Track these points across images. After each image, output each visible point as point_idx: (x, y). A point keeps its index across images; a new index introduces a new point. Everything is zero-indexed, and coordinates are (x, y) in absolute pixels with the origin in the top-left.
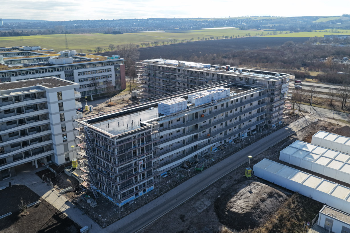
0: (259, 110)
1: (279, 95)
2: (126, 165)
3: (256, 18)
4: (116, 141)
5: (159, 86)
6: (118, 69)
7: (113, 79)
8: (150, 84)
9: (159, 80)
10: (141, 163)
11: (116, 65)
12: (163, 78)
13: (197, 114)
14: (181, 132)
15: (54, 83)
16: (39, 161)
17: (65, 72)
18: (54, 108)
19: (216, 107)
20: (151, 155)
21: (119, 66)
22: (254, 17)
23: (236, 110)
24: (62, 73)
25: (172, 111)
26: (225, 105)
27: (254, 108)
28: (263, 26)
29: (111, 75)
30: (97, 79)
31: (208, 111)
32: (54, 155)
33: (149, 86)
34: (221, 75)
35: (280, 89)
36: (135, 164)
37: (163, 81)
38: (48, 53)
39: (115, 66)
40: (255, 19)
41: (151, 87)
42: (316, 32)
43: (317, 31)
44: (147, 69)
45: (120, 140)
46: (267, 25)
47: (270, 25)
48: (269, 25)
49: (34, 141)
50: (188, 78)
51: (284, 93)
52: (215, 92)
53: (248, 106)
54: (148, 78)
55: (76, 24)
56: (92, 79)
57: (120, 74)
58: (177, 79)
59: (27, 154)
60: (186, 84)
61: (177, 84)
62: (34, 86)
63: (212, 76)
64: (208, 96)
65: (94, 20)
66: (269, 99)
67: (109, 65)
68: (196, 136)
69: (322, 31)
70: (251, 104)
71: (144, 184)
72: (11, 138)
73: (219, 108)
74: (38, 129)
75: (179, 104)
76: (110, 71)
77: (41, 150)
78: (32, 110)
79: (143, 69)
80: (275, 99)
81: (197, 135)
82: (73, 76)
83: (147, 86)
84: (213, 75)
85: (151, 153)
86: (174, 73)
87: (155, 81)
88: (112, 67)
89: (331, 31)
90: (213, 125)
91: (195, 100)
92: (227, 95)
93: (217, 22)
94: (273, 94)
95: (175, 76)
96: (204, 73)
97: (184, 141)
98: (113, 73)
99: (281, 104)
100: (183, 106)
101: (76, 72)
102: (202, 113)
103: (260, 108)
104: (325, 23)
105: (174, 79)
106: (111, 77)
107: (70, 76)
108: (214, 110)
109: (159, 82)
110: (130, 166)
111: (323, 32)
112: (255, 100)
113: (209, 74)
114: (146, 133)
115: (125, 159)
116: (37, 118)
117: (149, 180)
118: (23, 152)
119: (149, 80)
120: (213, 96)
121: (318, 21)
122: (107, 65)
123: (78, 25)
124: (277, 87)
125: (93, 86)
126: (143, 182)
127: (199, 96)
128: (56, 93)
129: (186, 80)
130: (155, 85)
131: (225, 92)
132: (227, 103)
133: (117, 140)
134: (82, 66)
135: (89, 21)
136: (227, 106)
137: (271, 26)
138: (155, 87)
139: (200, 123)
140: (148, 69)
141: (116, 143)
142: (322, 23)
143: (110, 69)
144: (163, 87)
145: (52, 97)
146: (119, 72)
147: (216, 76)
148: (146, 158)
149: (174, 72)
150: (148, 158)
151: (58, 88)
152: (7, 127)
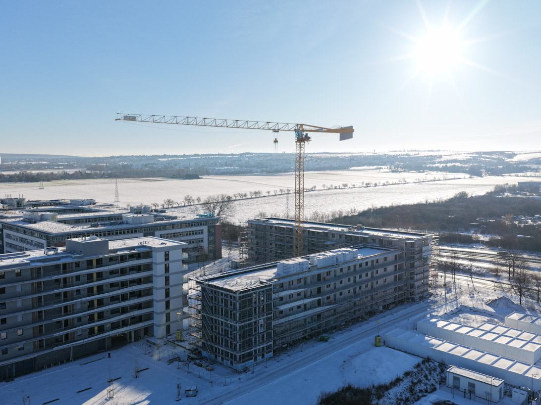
0: (396, 277)
1: (420, 259)
2: (246, 323)
3: (417, 153)
4: (237, 295)
5: (271, 251)
6: (212, 230)
7: (205, 244)
8: (258, 249)
9: (271, 244)
10: (261, 322)
11: (209, 225)
12: (276, 241)
13: (319, 275)
14: (302, 294)
16: (136, 333)
18: (159, 270)
19: (341, 270)
20: (271, 315)
21: (214, 227)
22: (414, 151)
23: (367, 275)
25: (292, 271)
26: (352, 269)
27: (390, 274)
28: (428, 166)
29: (203, 238)
31: (332, 274)
32: (153, 326)
33: (256, 253)
34: (350, 236)
35: (420, 252)
36: (255, 322)
37: (276, 245)
39: (208, 227)
40: (415, 155)
41: (260, 254)
42: (510, 176)
43: (511, 174)
44: (254, 230)
45: (242, 295)
46: (434, 165)
47: (439, 164)
48: (437, 165)
50: (308, 240)
51: (427, 257)
52: (340, 253)
53: (381, 271)
54: (255, 241)
55: (122, 161)
57: (215, 238)
58: (295, 242)
59: (124, 323)
60: (307, 249)
61: (295, 248)
63: (338, 237)
64: (331, 257)
65: (151, 155)
66: (408, 264)
67: (201, 224)
68: (319, 301)
69: (519, 175)
70: (385, 270)
71: (263, 348)
72: (112, 302)
73: (345, 271)
74: (139, 294)
75: (300, 264)
76: (202, 233)
77: (140, 319)
78: (135, 271)
79: (249, 229)
80: (416, 263)
81: (320, 299)
83: (254, 253)
84: (340, 236)
85: (271, 313)
86: (291, 235)
87: (265, 245)
88: (205, 228)
89: (533, 175)
90: (338, 290)
91: (317, 261)
92: (354, 256)
93: (353, 159)
94: (413, 258)
95: (291, 238)
96: (329, 235)
97: (305, 305)
98: (205, 236)
99: (424, 272)
100: (304, 266)
102: (326, 275)
103: (397, 274)
104: (525, 162)
105: (291, 242)
106: (202, 241)
108: (338, 273)
109: (271, 246)
110: (250, 324)
111: (521, 176)
112: (390, 264)
113: (335, 236)
114: (266, 290)
115: (246, 316)
116: (139, 281)
117: (269, 344)
118: (121, 320)
119: (257, 244)
120: (339, 258)
121: (516, 159)
122: (198, 225)
123: (127, 164)
124: (416, 249)
126: (263, 346)
127: (322, 257)
129: (307, 243)
130: (265, 251)
131: (352, 253)
132: (355, 266)
133: (240, 295)
135: (144, 156)
136: (355, 269)
137: (441, 166)
138: (265, 254)
139: (323, 286)
140: (256, 230)
141: (238, 298)
142: (521, 162)
143: (202, 230)
144: (276, 252)
145: (159, 257)
146: (214, 235)
147: (343, 238)
148: (266, 318)
149: (290, 233)
150: (268, 319)
152: (110, 289)
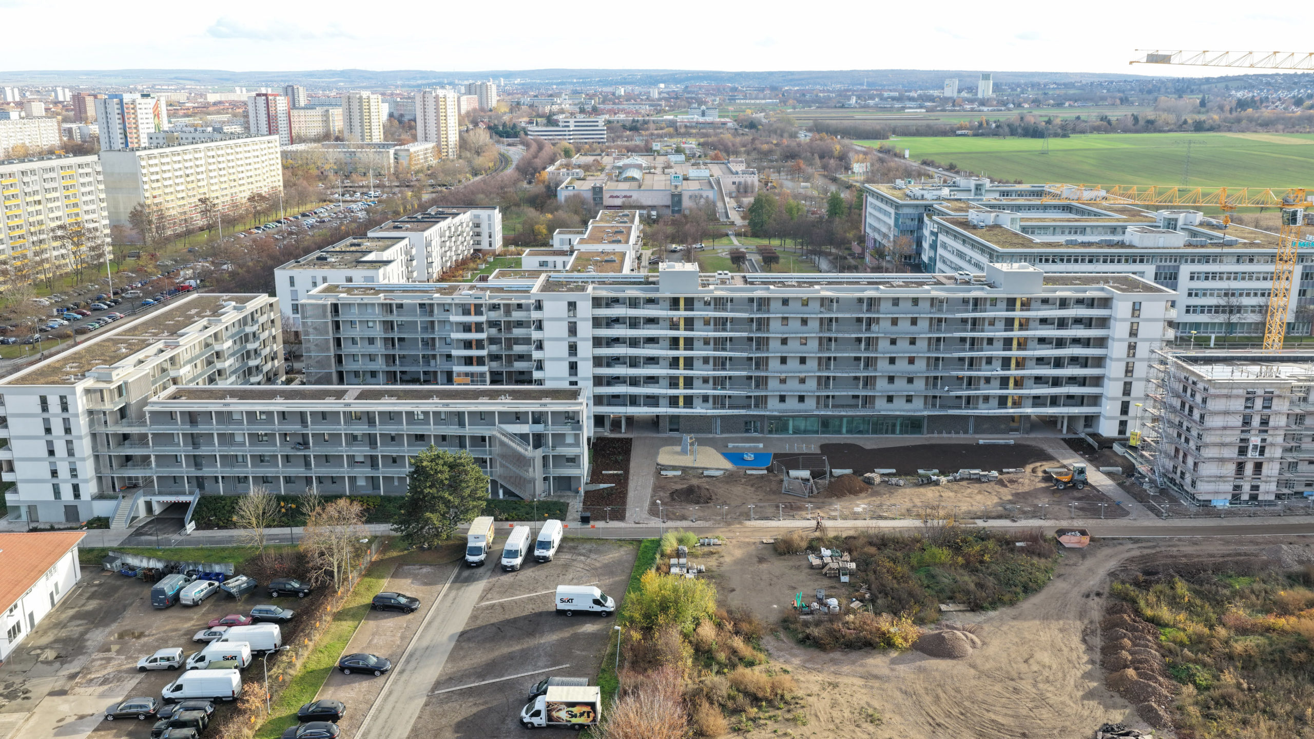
10: (1256, 441)
15: (1129, 285)
16: (1072, 419)
17: (1158, 267)
18: (1119, 330)
24: (1150, 269)
29: (1287, 289)
30: (1241, 295)
32: (1099, 415)
36: (1244, 439)
38: (1122, 211)
49: (1072, 380)
56: (1226, 295)
59: (1054, 401)
62: (1094, 286)
72: (1038, 366)
74: (1084, 363)
76: (1287, 278)
77: (1080, 400)
78: (1083, 326)
82: (1175, 278)
88: (1296, 270)
98: (1294, 285)
101: (1185, 270)
107: (1169, 278)
118: (1048, 395)
125: (1224, 312)
128: (1131, 304)
134: (1206, 259)
143: (1289, 273)
145: (1122, 309)
151: (1137, 296)
152: (1038, 346)
